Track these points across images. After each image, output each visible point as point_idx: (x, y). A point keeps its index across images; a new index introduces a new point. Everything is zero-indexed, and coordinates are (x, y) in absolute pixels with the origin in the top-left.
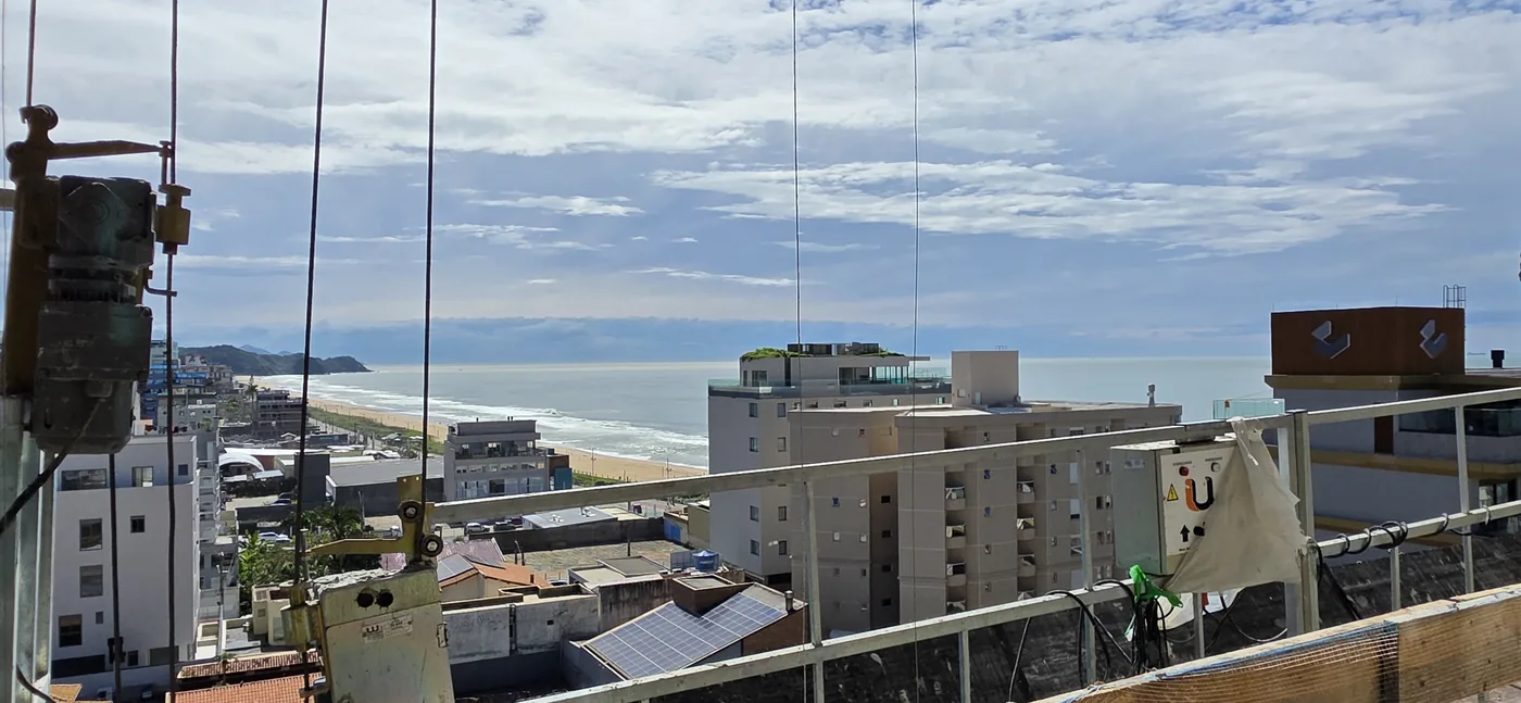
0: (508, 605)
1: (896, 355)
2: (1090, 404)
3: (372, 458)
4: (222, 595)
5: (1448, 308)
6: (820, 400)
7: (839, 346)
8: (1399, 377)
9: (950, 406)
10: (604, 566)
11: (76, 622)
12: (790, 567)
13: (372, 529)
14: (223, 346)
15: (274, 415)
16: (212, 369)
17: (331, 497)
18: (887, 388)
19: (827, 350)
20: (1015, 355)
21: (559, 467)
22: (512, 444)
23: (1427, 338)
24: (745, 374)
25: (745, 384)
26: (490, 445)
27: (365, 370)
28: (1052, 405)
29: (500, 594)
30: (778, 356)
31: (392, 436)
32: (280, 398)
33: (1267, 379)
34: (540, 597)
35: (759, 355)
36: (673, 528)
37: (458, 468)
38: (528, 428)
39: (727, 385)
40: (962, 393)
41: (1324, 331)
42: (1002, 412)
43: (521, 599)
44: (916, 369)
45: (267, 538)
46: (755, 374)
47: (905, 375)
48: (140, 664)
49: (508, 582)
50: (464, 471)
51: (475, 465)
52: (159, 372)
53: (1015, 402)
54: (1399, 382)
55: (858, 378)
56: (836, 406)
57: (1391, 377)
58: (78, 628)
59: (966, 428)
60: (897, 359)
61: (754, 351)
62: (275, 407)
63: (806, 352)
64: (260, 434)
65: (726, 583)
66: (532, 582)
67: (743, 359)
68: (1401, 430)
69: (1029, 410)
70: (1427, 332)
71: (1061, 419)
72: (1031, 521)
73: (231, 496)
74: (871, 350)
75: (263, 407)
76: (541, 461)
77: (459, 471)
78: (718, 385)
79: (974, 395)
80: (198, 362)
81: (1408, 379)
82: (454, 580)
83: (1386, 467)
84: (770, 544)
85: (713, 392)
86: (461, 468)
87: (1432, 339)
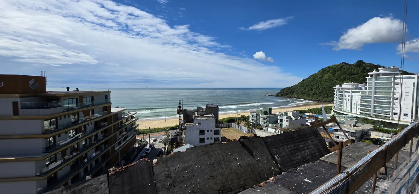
8: (19, 94)
23: (31, 84)
57: (17, 94)
68: (21, 109)
70: (31, 82)
83: (17, 119)
87: (33, 84)
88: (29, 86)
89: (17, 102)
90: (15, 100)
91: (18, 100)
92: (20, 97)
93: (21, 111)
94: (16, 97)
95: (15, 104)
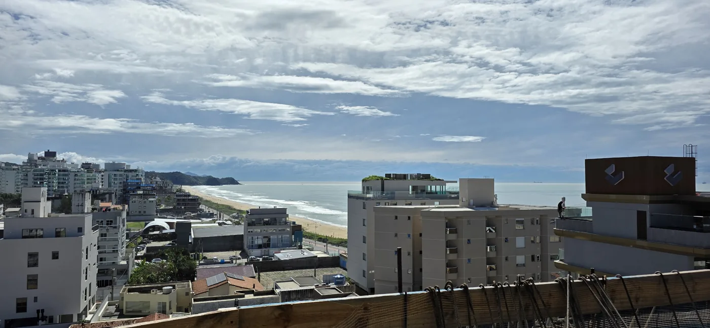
0: (234, 299)
1: (439, 180)
2: (535, 206)
3: (217, 224)
4: (113, 289)
5: (686, 158)
6: (398, 201)
7: (411, 175)
8: (648, 196)
9: (458, 206)
10: (293, 281)
11: (25, 301)
12: (374, 284)
13: (206, 258)
14: (176, 172)
15: (183, 204)
16: (163, 182)
17: (191, 243)
18: (434, 196)
19: (404, 177)
20: (493, 180)
21: (297, 230)
22: (275, 219)
23: (668, 175)
24: (363, 188)
25: (364, 193)
26: (265, 220)
27: (238, 184)
28: (510, 206)
29: (235, 294)
30: (378, 179)
31: (234, 214)
32: (186, 196)
33: (583, 196)
34: (254, 296)
35: (370, 179)
36: (343, 261)
37: (249, 230)
38: (283, 212)
39: (356, 193)
40: (464, 200)
41: (611, 170)
42: (482, 210)
43: (243, 296)
44: (449, 187)
45: (157, 261)
46: (368, 188)
47: (444, 190)
48: (54, 322)
49: (241, 287)
50: (252, 232)
51: (258, 230)
52: (133, 183)
53: (492, 205)
54: (649, 200)
55: (419, 191)
56: (406, 205)
57: (645, 196)
58: (25, 304)
59: (457, 217)
60: (441, 182)
61: (368, 177)
62: (184, 200)
63: (393, 178)
64: (177, 212)
65: (340, 292)
66: (254, 287)
67: (363, 181)
68: (651, 227)
69: (497, 209)
70: (669, 171)
71: (515, 214)
72: (493, 266)
73: (151, 241)
74: (427, 177)
75: (178, 200)
76: (288, 227)
77: (249, 232)
78: (352, 193)
79: (469, 200)
80: (158, 179)
81: (655, 198)
82: (216, 285)
83: (643, 248)
84: (370, 272)
85: (350, 196)
86: (250, 230)
87: (672, 175)
88: (665, 179)
89: (645, 213)
90: (642, 208)
91: (647, 208)
92: (651, 202)
93: (651, 232)
94: (643, 202)
95: (641, 215)
